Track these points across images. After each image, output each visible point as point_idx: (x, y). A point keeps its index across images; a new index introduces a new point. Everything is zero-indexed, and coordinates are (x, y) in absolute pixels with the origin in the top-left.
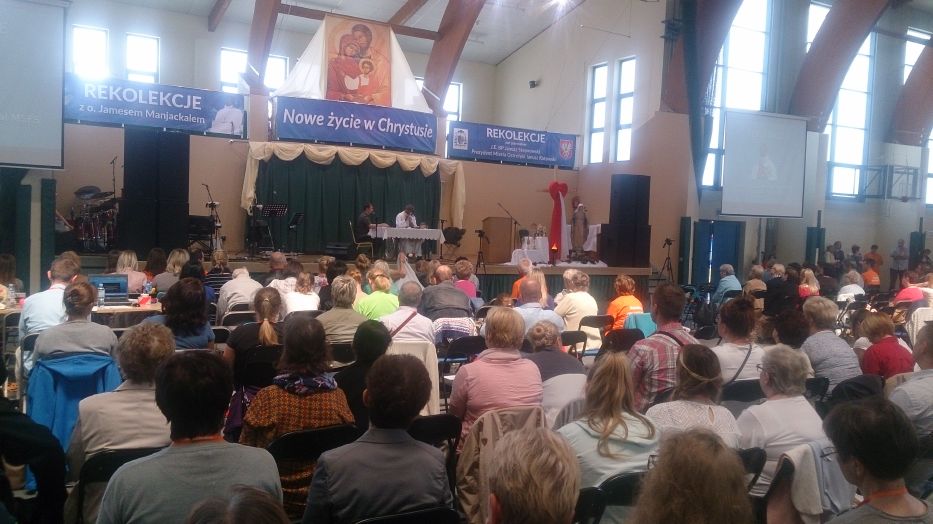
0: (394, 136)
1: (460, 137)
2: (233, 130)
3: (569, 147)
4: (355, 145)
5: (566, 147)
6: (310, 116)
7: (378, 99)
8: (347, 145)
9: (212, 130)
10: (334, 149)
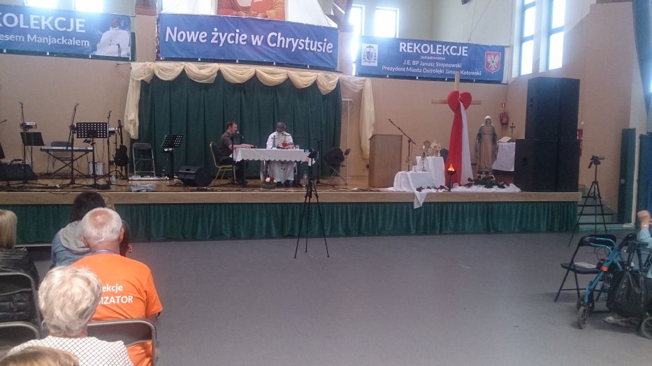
0: (286, 51)
1: (368, 53)
2: (120, 52)
3: (497, 59)
4: (241, 62)
5: (493, 60)
6: (193, 33)
7: (271, 14)
8: (233, 62)
9: (98, 53)
10: (216, 66)
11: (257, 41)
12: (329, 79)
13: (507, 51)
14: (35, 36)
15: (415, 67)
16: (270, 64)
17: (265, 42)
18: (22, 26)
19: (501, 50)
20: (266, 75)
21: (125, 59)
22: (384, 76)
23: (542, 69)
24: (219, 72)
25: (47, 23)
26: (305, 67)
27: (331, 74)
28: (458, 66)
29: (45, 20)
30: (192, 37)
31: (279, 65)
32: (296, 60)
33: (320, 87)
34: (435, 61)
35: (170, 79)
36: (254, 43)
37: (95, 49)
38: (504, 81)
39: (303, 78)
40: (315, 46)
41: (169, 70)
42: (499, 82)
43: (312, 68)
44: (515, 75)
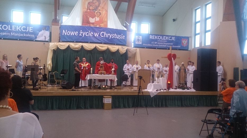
0: (108, 39)
1: (138, 39)
2: (45, 39)
3: (186, 42)
4: (91, 43)
5: (185, 42)
7: (102, 25)
9: (37, 39)
11: (96, 35)
12: (123, 49)
13: (190, 39)
14: (14, 33)
15: (155, 44)
16: (101, 43)
17: (99, 35)
18: (9, 29)
19: (188, 38)
20: (100, 47)
21: (47, 42)
22: (144, 48)
23: (203, 45)
24: (82, 46)
25: (19, 28)
26: (114, 44)
27: (124, 47)
28: (172, 44)
29: (18, 27)
30: (72, 33)
31: (105, 43)
32: (111, 42)
33: (120, 52)
34: (163, 42)
35: (63, 49)
36: (95, 36)
37: (36, 38)
38: (189, 50)
39: (114, 48)
40: (118, 37)
41: (63, 46)
42: (187, 50)
43: (117, 44)
44: (193, 47)
